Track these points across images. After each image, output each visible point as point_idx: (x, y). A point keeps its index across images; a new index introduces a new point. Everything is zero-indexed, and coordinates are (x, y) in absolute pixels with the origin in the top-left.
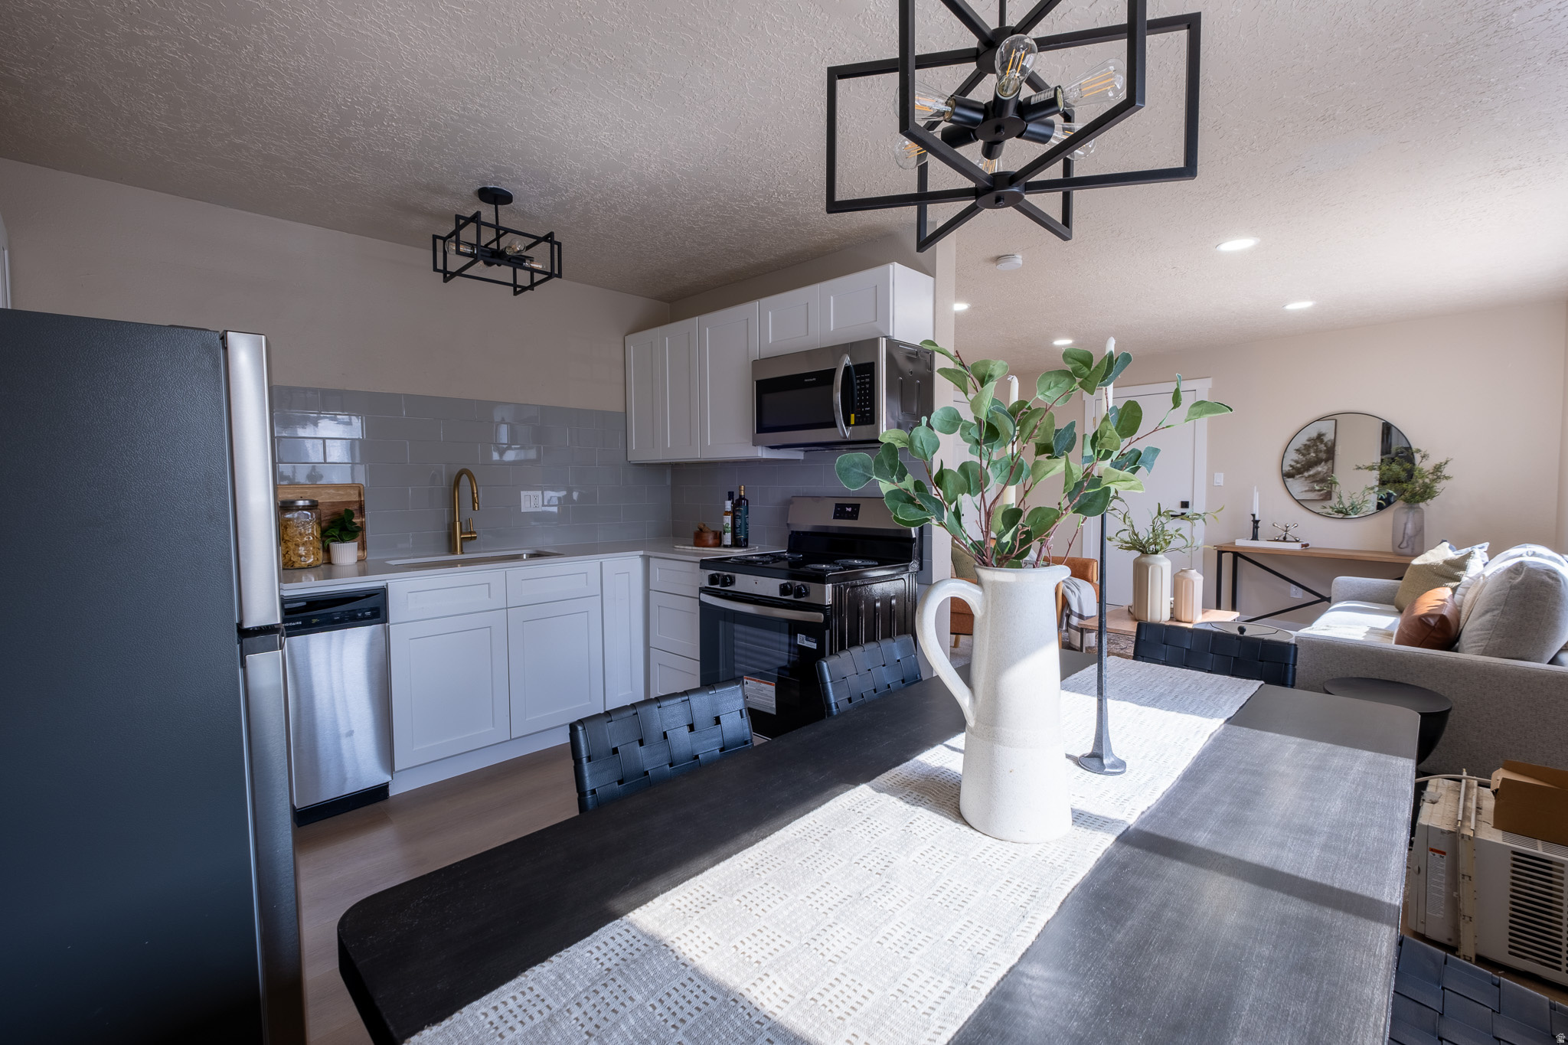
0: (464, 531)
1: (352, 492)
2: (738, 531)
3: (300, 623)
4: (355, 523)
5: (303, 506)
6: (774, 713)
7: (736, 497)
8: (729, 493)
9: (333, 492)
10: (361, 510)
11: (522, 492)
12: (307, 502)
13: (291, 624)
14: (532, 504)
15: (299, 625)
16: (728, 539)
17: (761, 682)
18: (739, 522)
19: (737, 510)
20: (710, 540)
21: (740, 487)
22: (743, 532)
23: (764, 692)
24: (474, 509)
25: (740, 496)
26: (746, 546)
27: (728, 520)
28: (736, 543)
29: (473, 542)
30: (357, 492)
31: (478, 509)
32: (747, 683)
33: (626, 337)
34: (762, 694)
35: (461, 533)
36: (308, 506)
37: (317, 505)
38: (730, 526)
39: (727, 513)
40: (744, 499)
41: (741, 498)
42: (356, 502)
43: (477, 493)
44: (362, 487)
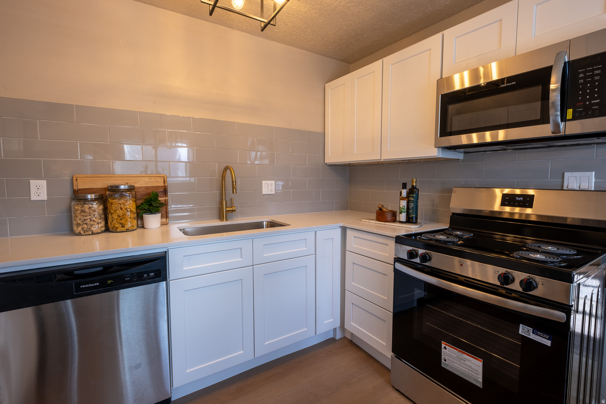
0: (228, 206)
1: (159, 180)
2: (411, 211)
3: (98, 284)
4: (159, 201)
5: (124, 189)
6: (480, 385)
7: (409, 187)
8: (403, 184)
9: (147, 180)
10: (165, 192)
11: (263, 181)
12: (126, 186)
13: (90, 285)
14: (269, 189)
15: (97, 285)
16: (403, 217)
17: (464, 353)
18: (412, 205)
19: (410, 197)
20: (389, 217)
21: (412, 180)
22: (414, 213)
23: (467, 362)
24: (233, 193)
25: (413, 186)
26: (416, 223)
27: (404, 203)
28: (409, 220)
29: (234, 213)
30: (163, 180)
31: (236, 193)
32: (445, 348)
33: (326, 85)
34: (465, 364)
35: (226, 207)
36: (127, 189)
37: (134, 189)
38: (406, 208)
39: (403, 199)
40: (415, 188)
41: (413, 188)
42: (162, 186)
43: (235, 182)
44: (166, 177)
